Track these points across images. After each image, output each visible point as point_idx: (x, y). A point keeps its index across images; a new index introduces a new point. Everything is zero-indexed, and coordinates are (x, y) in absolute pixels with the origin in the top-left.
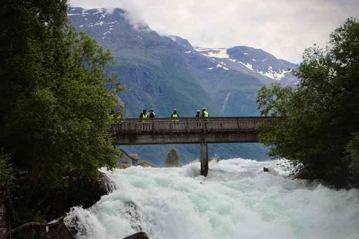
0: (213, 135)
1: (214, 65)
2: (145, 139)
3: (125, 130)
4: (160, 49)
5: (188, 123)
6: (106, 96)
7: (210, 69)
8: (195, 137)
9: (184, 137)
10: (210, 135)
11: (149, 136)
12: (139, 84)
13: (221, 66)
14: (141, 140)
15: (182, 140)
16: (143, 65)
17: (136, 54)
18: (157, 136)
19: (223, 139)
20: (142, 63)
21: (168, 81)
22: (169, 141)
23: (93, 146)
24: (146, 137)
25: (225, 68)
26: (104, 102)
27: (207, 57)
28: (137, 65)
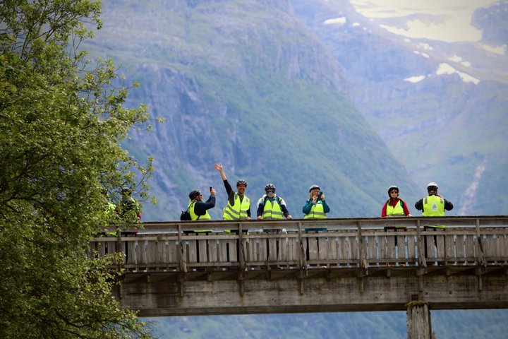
0: (453, 280)
1: (427, 66)
2: (212, 294)
3: (141, 263)
4: (237, 11)
5: (362, 239)
6: (89, 124)
7: (414, 80)
8: (387, 285)
9: (349, 287)
10: (441, 279)
11: (226, 285)
12: (164, 133)
13: (451, 70)
14: (198, 298)
15: (344, 297)
16: (176, 67)
17: (153, 30)
18: (254, 284)
19: (487, 296)
20: (173, 61)
21: (265, 125)
22: (295, 299)
23: (47, 298)
24: (217, 286)
25: (466, 78)
26: (85, 144)
27: (401, 37)
28: (156, 68)
